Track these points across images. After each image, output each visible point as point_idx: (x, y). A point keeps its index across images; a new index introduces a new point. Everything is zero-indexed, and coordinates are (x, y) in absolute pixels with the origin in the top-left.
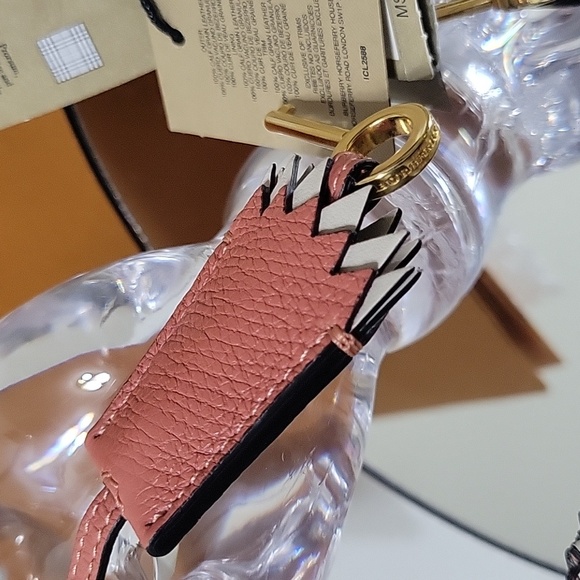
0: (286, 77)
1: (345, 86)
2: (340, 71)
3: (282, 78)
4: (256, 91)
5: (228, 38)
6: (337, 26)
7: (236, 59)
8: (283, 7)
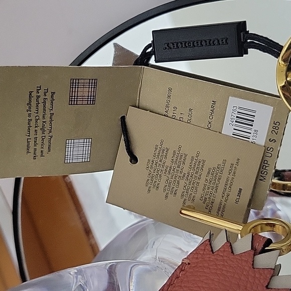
0: (190, 192)
1: (223, 204)
2: (223, 197)
3: (187, 192)
4: (169, 195)
5: (165, 167)
6: (231, 176)
7: (164, 178)
8: (204, 161)
